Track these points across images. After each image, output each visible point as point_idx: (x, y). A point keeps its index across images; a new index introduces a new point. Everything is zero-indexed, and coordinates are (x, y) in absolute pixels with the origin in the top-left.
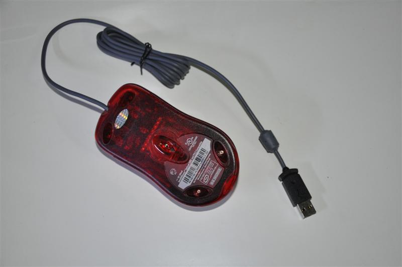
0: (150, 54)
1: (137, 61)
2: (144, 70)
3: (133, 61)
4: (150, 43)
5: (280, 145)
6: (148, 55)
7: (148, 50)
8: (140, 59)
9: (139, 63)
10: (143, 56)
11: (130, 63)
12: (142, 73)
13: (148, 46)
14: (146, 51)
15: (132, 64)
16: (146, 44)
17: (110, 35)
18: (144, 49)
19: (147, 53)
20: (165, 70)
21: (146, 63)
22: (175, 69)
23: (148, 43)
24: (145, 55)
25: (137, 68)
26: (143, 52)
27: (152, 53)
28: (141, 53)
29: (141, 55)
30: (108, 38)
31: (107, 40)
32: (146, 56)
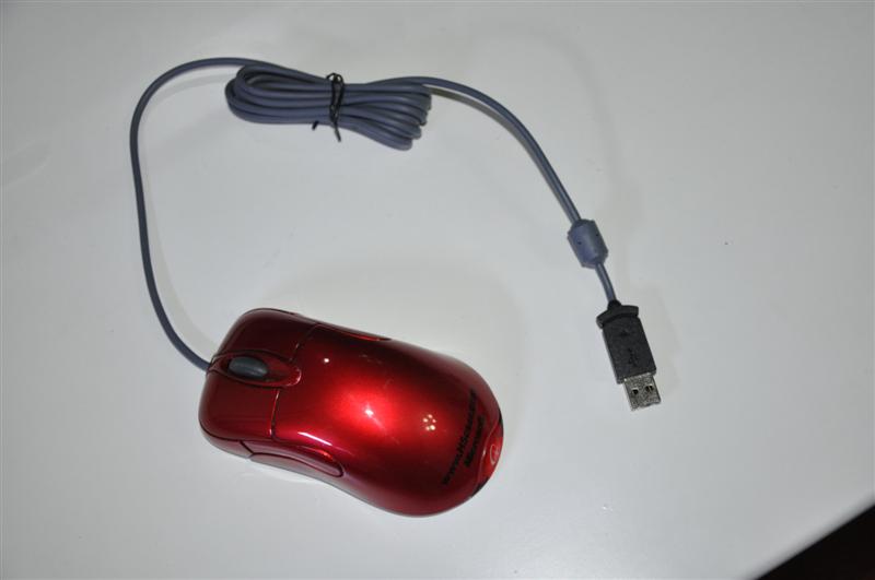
0: (345, 95)
1: (324, 116)
2: (341, 130)
3: (314, 120)
4: (337, 73)
5: (610, 254)
6: (341, 97)
7: (338, 87)
8: (327, 112)
9: (328, 120)
10: (332, 104)
11: (311, 126)
12: (339, 138)
13: (336, 82)
14: (334, 92)
15: (314, 127)
16: (328, 77)
17: (250, 81)
18: (330, 88)
19: (337, 95)
20: (383, 115)
21: (342, 115)
22: (404, 109)
23: (334, 74)
24: (336, 101)
25: (325, 131)
26: (330, 95)
27: (348, 91)
28: (327, 99)
29: (329, 103)
30: (252, 90)
31: (249, 94)
32: (340, 100)
